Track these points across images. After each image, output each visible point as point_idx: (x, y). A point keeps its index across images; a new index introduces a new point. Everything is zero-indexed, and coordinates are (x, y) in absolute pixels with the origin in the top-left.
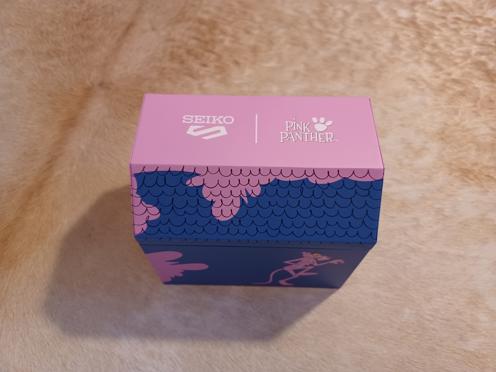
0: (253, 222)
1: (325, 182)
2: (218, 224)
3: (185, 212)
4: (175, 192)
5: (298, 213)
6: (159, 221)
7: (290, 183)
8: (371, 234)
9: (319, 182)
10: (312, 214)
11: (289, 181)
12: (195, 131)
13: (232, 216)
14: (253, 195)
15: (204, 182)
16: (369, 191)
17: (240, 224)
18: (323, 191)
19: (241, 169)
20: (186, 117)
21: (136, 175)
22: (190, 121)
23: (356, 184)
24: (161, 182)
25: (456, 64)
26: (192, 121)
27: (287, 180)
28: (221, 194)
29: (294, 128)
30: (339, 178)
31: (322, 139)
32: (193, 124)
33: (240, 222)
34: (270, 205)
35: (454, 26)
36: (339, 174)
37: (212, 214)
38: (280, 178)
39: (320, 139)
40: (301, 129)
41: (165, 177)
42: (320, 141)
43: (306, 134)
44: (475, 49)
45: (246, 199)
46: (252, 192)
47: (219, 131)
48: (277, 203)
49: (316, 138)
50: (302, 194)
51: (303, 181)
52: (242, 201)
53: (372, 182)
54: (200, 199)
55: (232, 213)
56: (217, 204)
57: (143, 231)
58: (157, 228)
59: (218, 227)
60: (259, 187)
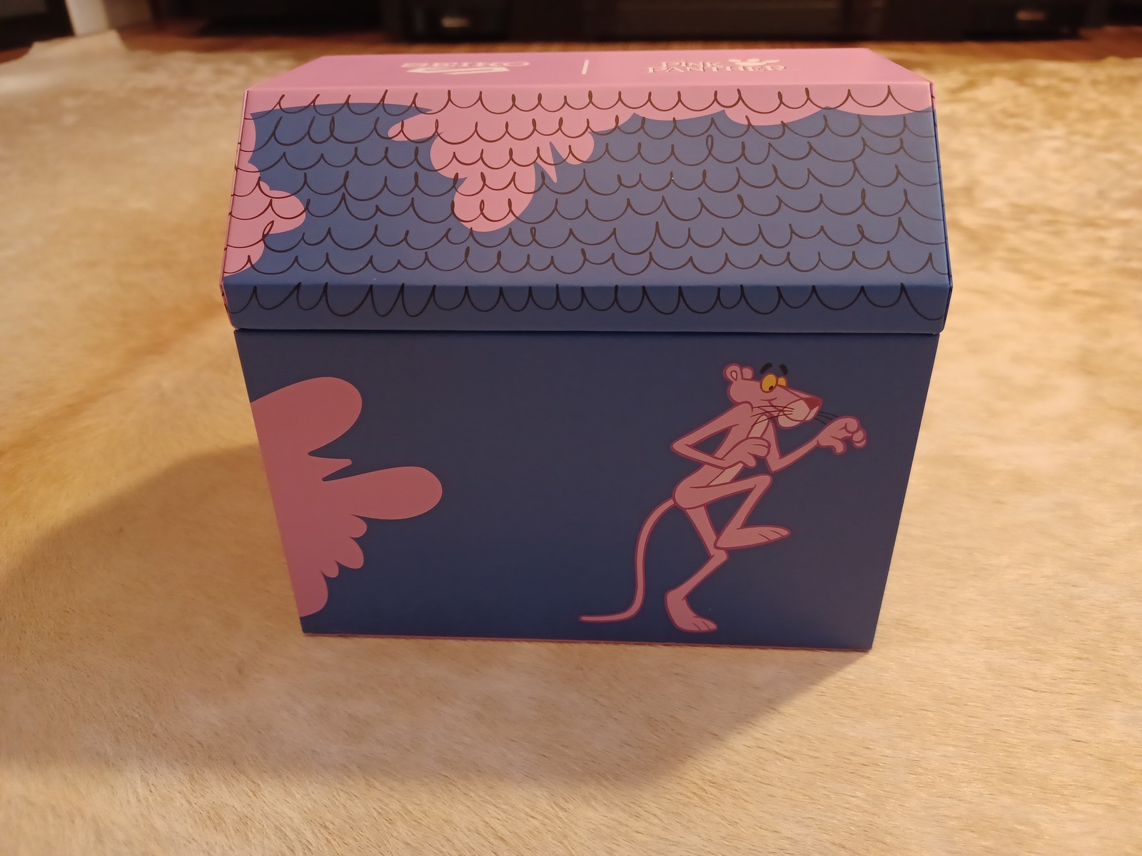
0: (571, 232)
1: (773, 120)
2: (471, 243)
3: (378, 209)
4: (356, 156)
5: (703, 205)
6: (300, 236)
7: (675, 127)
8: (930, 258)
9: (757, 121)
10: (743, 206)
11: (672, 119)
13: (511, 218)
14: (571, 160)
15: (437, 128)
16: (901, 141)
17: (534, 240)
18: (770, 145)
19: (540, 96)
21: (257, 117)
23: (861, 123)
24: (320, 131)
27: (668, 117)
28: (481, 158)
30: (810, 110)
33: (534, 236)
34: (621, 184)
36: (809, 98)
37: (453, 213)
38: (648, 113)
41: (333, 121)
45: (551, 172)
46: (571, 152)
48: (640, 180)
50: (710, 153)
51: (712, 119)
52: (543, 175)
53: (904, 117)
54: (421, 172)
55: (511, 211)
56: (471, 183)
57: (249, 265)
58: (290, 257)
59: (468, 249)
60: (588, 138)
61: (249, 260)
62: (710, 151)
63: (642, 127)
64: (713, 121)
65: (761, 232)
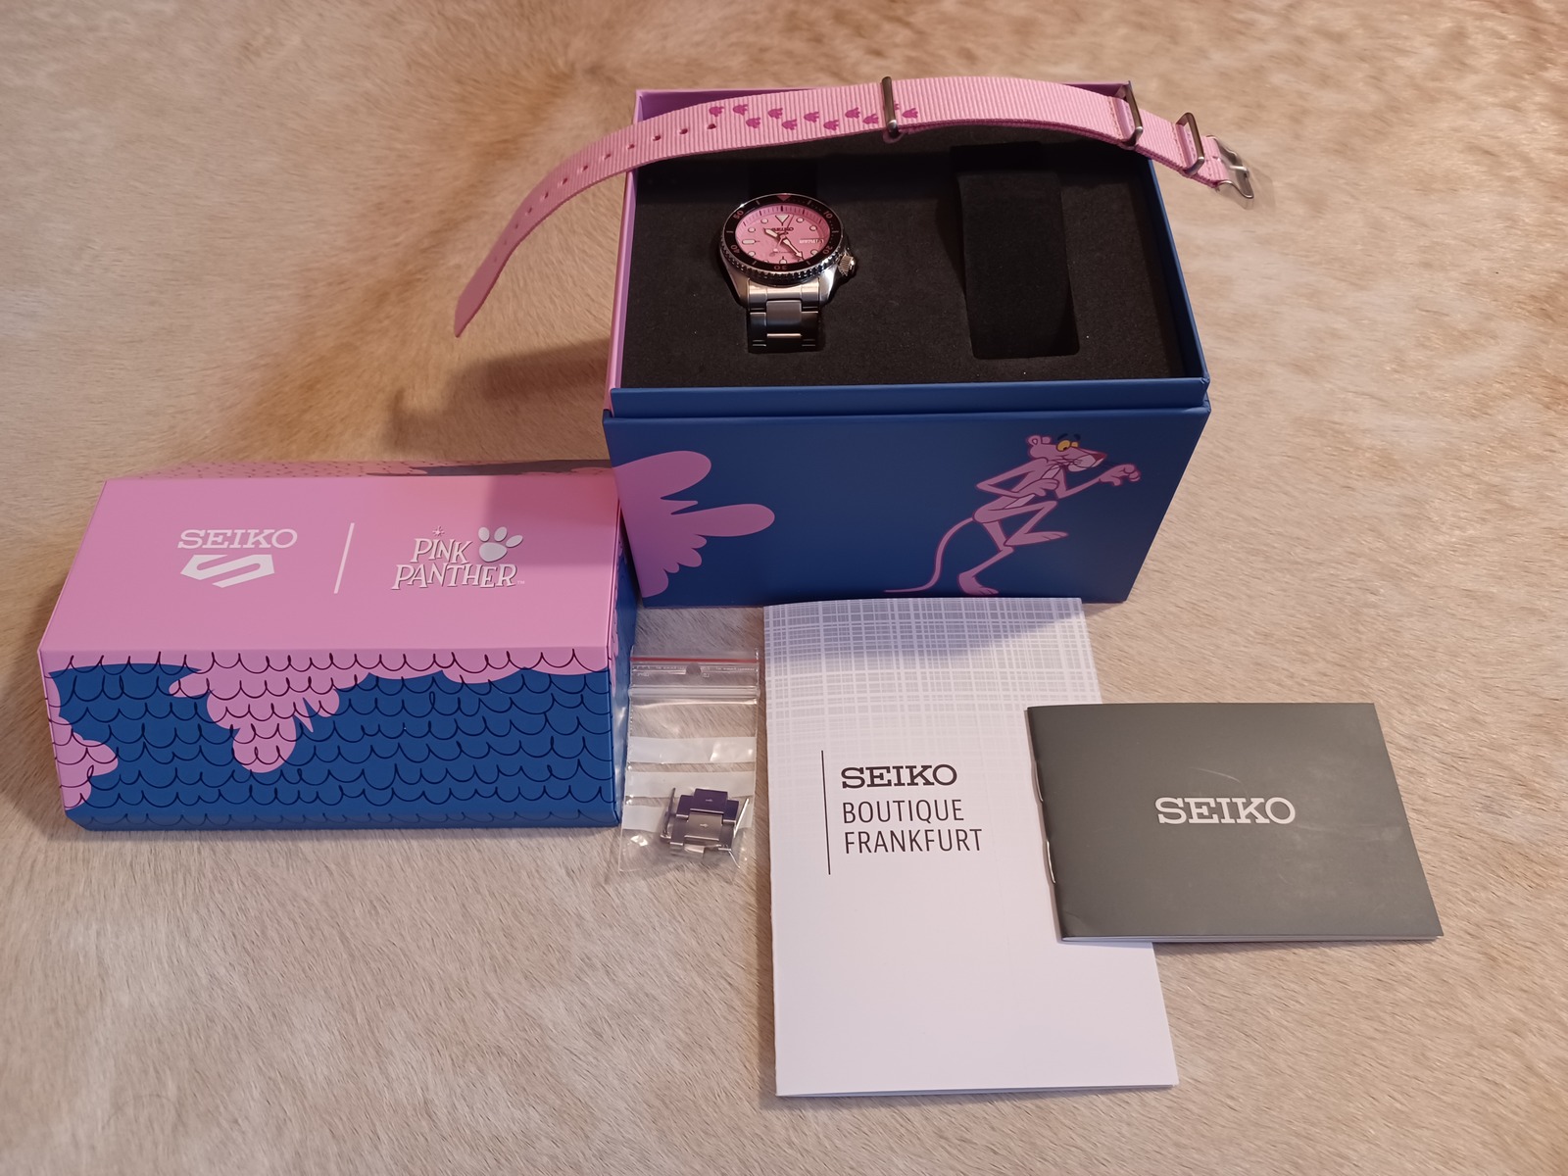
0: (329, 773)
1: (482, 679)
2: (252, 781)
3: (174, 755)
4: (147, 710)
5: (430, 750)
6: (116, 778)
7: (404, 685)
8: (600, 791)
9: (469, 679)
10: (462, 751)
11: (400, 678)
12: (201, 567)
13: (280, 762)
14: (322, 713)
15: (208, 685)
16: (582, 696)
17: (301, 779)
18: (480, 700)
19: (289, 657)
20: (188, 535)
21: (57, 676)
22: (196, 542)
23: (551, 682)
24: (113, 689)
26: (200, 541)
27: (397, 676)
28: (249, 711)
29: (430, 556)
30: (511, 670)
31: (489, 579)
32: (201, 551)
33: (300, 775)
34: (365, 733)
36: (509, 660)
37: (234, 757)
38: (380, 672)
39: (484, 579)
40: (447, 555)
41: (121, 679)
42: (483, 585)
43: (456, 567)
45: (307, 722)
46: (321, 706)
47: (256, 567)
48: (379, 730)
49: (477, 577)
50: (433, 707)
51: (433, 678)
52: (300, 726)
53: (585, 676)
54: (203, 724)
55: (279, 755)
56: (243, 734)
57: (83, 801)
58: (113, 795)
59: (251, 788)
60: (334, 693)
61: (82, 797)
62: (433, 705)
63: (377, 685)
64: (434, 680)
65: (475, 772)
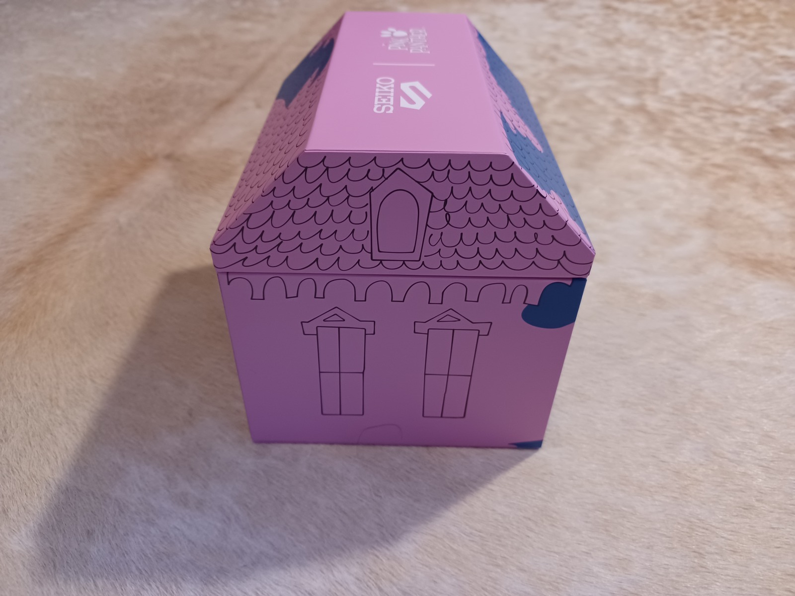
25: (714, 150)
35: (703, 114)
44: (739, 136)
